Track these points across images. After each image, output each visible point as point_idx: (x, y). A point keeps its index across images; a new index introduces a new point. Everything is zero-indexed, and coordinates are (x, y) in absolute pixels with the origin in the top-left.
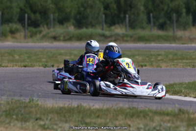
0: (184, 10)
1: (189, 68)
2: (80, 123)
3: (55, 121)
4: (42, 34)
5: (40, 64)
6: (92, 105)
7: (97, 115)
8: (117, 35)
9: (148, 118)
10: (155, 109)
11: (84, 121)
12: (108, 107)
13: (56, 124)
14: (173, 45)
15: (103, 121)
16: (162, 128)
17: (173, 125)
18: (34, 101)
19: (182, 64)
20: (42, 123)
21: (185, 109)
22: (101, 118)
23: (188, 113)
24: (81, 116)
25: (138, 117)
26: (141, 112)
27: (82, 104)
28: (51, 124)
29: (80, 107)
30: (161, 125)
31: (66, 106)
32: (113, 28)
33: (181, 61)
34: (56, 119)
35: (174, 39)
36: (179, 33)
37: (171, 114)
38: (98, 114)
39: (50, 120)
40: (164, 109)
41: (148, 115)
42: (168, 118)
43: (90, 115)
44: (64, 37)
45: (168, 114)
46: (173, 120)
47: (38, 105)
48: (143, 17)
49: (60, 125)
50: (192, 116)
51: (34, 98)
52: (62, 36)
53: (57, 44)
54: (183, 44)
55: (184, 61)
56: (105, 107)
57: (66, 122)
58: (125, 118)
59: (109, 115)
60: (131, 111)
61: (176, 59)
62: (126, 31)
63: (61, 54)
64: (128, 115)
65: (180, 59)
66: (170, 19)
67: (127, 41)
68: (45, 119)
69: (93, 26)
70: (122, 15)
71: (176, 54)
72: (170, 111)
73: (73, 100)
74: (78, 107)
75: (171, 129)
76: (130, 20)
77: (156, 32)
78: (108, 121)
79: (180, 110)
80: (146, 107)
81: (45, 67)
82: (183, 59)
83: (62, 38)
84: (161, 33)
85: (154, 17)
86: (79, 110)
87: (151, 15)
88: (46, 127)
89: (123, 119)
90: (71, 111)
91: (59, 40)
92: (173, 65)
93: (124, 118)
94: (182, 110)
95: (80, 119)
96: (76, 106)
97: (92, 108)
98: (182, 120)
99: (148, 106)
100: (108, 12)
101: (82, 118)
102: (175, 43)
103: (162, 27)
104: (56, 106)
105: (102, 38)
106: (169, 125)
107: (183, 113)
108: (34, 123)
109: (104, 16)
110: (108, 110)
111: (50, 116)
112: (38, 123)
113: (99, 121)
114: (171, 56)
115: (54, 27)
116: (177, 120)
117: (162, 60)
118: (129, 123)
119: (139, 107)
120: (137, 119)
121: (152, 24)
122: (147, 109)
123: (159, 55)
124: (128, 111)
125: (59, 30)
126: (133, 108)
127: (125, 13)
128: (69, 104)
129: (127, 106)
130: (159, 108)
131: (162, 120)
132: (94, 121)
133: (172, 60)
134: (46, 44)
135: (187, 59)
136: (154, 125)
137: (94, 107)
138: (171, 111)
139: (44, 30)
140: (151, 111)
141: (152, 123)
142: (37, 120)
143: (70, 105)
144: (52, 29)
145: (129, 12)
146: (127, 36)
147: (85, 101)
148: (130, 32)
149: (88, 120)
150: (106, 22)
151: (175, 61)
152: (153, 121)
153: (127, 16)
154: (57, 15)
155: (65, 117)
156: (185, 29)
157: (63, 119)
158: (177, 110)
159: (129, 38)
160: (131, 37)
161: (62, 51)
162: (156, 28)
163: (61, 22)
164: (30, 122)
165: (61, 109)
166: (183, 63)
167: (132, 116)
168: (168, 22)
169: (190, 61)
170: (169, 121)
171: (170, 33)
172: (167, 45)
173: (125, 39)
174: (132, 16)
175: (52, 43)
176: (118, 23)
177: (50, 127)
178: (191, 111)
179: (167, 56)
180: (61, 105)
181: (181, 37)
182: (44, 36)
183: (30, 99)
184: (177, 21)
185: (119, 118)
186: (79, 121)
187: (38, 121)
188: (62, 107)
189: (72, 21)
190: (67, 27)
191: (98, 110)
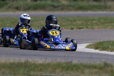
4: (8, 5)
7: (39, 68)
8: (64, 5)
9: (80, 71)
19: (110, 27)
25: (72, 70)
33: (109, 24)
35: (105, 8)
37: (98, 67)
41: (80, 68)
42: (96, 70)
44: (24, 7)
45: (95, 67)
54: (112, 11)
58: (62, 71)
59: (49, 69)
60: (67, 65)
64: (64, 69)
65: (109, 23)
67: (70, 10)
71: (106, 19)
82: (111, 22)
83: (22, 8)
92: (104, 27)
97: (36, 63)
101: (28, 71)
114: (102, 21)
117: (96, 23)
123: (94, 20)
124: (64, 65)
133: (103, 23)
137: (38, 62)
138: (98, 65)
146: (70, 6)
151: (106, 24)
159: (72, 8)
160: (74, 6)
167: (67, 69)
171: (102, 4)
172: (100, 12)
173: (69, 8)
179: (100, 20)
181: (110, 6)
182: (9, 7)
191: (42, 65)
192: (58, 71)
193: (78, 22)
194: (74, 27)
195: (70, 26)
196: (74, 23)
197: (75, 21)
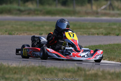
1: (85, 35)
2: (1, 78)
6: (10, 64)
7: (14, 72)
8: (30, 10)
9: (54, 74)
10: (59, 67)
11: (4, 76)
12: (23, 65)
14: (73, 18)
15: (19, 76)
19: (80, 33)
21: (82, 67)
22: (17, 74)
23: (85, 70)
24: (2, 72)
25: (46, 73)
26: (48, 69)
27: (3, 63)
33: (79, 30)
35: (74, 13)
36: (78, 8)
37: (71, 71)
40: (66, 68)
41: (54, 72)
43: (9, 72)
45: (69, 71)
50: (88, 73)
54: (81, 16)
55: (82, 30)
56: (20, 66)
58: (36, 74)
59: (24, 72)
60: (41, 69)
62: (37, 7)
64: (38, 72)
67: (37, 14)
69: (11, 3)
71: (75, 25)
72: (70, 69)
77: (60, 7)
78: (23, 76)
79: (78, 68)
80: (52, 66)
82: (80, 28)
84: (63, 8)
89: (34, 75)
94: (80, 68)
95: (1, 75)
97: (10, 67)
98: (80, 76)
99: (54, 65)
101: (3, 74)
102: (75, 16)
103: (64, 3)
105: (18, 12)
107: (81, 70)
113: (16, 76)
118: (39, 78)
119: (47, 65)
120: (45, 75)
122: (53, 67)
124: (38, 68)
126: (42, 66)
129: (37, 65)
130: (62, 67)
132: (12, 76)
135: (84, 29)
137: (12, 66)
138: (72, 69)
140: (56, 69)
146: (37, 10)
147: (5, 61)
148: (40, 7)
149: (7, 76)
158: (76, 69)
159: (39, 12)
160: (41, 11)
162: (60, 4)
167: (42, 72)
169: (86, 30)
173: (36, 12)
178: (87, 69)
181: (79, 12)
185: (31, 74)
191: (15, 68)
192: (32, 74)
193: (45, 27)
194: (42, 32)
195: (38, 32)
196: (41, 28)
197: (43, 26)
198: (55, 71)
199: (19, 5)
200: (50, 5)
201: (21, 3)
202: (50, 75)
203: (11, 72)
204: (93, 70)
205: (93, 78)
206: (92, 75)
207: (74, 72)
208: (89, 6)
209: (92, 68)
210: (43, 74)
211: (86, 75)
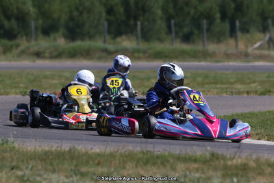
0: (218, 15)
1: (225, 95)
2: (72, 173)
3: (38, 170)
4: (20, 49)
5: (18, 91)
6: (90, 148)
7: (96, 162)
9: (168, 166)
10: (177, 152)
11: (78, 170)
12: (112, 150)
13: (40, 175)
14: (203, 63)
15: (105, 170)
16: (187, 180)
17: (203, 176)
18: (9, 143)
19: (216, 90)
20: (20, 173)
21: (220, 152)
22: (102, 167)
23: (224, 158)
24: (75, 162)
25: (154, 164)
26: (158, 157)
27: (76, 147)
28: (32, 176)
29: (72, 150)
30: (186, 176)
31: (53, 149)
32: (119, 39)
33: (214, 86)
34: (40, 167)
35: (205, 55)
36: (212, 47)
37: (200, 160)
38: (99, 160)
39: (31, 169)
40: (190, 154)
41: (168, 162)
42: (196, 166)
43: (87, 162)
44: (51, 53)
45: (195, 161)
46: (202, 169)
47: (14, 148)
48: (161, 24)
49: (45, 176)
50: (229, 163)
51: (9, 139)
52: (48, 51)
53: (40, 63)
54: (217, 62)
55: (219, 86)
56: (108, 151)
57: (54, 171)
58: (137, 167)
59: (114, 162)
60: (145, 156)
61: (208, 84)
62: (138, 44)
63: (46, 77)
64: (141, 162)
65: (213, 83)
66: (199, 27)
67: (139, 59)
68: (25, 167)
69: (91, 37)
70: (132, 22)
71: (207, 77)
72: (198, 156)
73: (64, 141)
74: (70, 150)
75: (201, 180)
76: (142, 29)
77: (179, 45)
78: (112, 170)
79: (213, 155)
80: (166, 150)
81: (24, 95)
82: (216, 83)
83: (47, 55)
84: (185, 47)
85: (175, 25)
86: (72, 155)
87: (173, 22)
88: (25, 178)
89: (133, 168)
90: (60, 156)
91: (44, 58)
92: (203, 92)
93: (134, 166)
94: (215, 155)
95: (73, 168)
96: (67, 149)
97: (90, 152)
98: (216, 169)
99: (168, 149)
100: (112, 18)
101: (76, 166)
102: (206, 61)
103: (187, 38)
104: (40, 150)
105: (104, 54)
106: (197, 175)
107: (218, 159)
108: (9, 174)
109: (106, 24)
110: (112, 155)
111: (32, 163)
112: (14, 173)
113: (100, 170)
114: (199, 79)
115: (36, 40)
116: (208, 169)
118: (142, 172)
119: (156, 150)
120: (153, 167)
121: (174, 34)
122: (167, 153)
124: (140, 155)
125: (43, 43)
126: (147, 151)
127: (136, 19)
128: (58, 147)
129: (138, 149)
130: (184, 152)
131: (187, 169)
132: (92, 169)
133: (202, 85)
134: (26, 63)
135: (222, 83)
136: (177, 175)
137: (93, 151)
138: (201, 156)
139: (23, 43)
140: (172, 156)
141: (173, 173)
142: (12, 169)
143: (59, 149)
144: (33, 42)
145: (141, 18)
146: (138, 51)
147: (79, 142)
148: (143, 46)
149: (84, 169)
150: (109, 32)
151: (206, 86)
152: (174, 169)
153: (139, 23)
154: (40, 22)
155: (52, 164)
156: (219, 41)
157: (50, 167)
158: (208, 155)
159: (141, 55)
160: (144, 52)
161: (48, 73)
162: (178, 40)
163: (47, 31)
164: (3, 173)
165: (46, 153)
166: (218, 88)
167: (146, 163)
168: (196, 32)
169: (227, 86)
170: (197, 170)
173: (136, 55)
174: (146, 23)
175: (34, 61)
176: (126, 33)
177: (31, 179)
178: (228, 156)
179: (195, 79)
180: (47, 149)
181: (214, 52)
182: (23, 52)
183: (3, 140)
184: (208, 30)
185: (128, 167)
186: (71, 170)
187: (14, 171)
188: (48, 151)
189: (62, 30)
190: (55, 39)
191: (98, 155)
192: (130, 165)
195: (140, 89)
197: (148, 79)
198: (171, 161)
199: (105, 42)
200: (161, 40)
201: (108, 37)
202: (161, 166)
203: (91, 162)
204: (240, 157)
205: (240, 172)
206: (237, 167)
207: (205, 162)
208: (232, 42)
209: (238, 154)
210: (149, 166)
211: (226, 168)
